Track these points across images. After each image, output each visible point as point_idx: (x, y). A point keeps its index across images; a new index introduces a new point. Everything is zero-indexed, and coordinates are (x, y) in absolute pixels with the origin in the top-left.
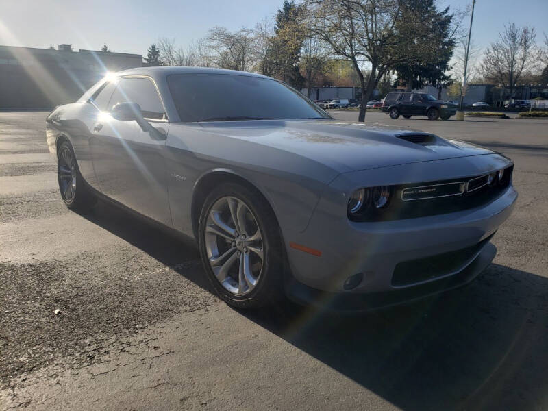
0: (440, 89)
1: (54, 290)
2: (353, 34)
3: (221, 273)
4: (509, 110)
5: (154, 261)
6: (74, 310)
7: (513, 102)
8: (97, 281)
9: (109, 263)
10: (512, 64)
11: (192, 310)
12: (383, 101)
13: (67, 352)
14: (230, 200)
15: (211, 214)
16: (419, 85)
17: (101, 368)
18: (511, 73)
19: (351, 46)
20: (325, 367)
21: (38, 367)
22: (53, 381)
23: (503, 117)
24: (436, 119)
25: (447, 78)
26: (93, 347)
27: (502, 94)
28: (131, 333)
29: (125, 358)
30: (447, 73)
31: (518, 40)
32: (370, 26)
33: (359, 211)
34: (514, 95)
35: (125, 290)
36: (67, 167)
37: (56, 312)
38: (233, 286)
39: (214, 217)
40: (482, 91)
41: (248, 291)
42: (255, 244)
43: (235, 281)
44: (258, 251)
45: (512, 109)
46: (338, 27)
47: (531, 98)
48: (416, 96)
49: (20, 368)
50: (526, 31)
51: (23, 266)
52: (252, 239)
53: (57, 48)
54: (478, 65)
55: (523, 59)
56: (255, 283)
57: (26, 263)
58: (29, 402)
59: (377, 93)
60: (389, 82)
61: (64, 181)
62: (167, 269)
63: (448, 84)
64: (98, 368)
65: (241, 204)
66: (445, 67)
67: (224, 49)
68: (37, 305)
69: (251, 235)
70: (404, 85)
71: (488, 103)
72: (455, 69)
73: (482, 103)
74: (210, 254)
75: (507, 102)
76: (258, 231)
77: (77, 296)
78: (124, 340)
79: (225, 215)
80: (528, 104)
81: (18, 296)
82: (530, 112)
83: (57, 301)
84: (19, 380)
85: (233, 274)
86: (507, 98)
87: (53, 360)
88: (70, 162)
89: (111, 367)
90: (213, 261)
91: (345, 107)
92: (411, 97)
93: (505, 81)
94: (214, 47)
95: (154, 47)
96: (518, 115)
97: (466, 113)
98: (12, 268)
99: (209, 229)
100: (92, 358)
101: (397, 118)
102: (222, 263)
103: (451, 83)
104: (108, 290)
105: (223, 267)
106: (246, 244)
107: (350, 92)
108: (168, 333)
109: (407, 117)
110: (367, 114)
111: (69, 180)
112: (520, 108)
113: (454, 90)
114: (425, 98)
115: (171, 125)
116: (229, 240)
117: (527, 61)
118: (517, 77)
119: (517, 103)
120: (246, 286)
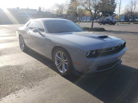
0: (113, 16)
1: (21, 72)
2: (90, 5)
3: (58, 68)
4: (130, 22)
5: (43, 64)
6: (26, 76)
7: (132, 19)
8: (31, 69)
9: (33, 65)
10: (132, 10)
11: (52, 76)
12: (98, 20)
13: (26, 86)
14: (60, 52)
15: (56, 55)
16: (107, 16)
17: (34, 89)
18: (131, 12)
19: (89, 7)
20: (81, 89)
21: (20, 89)
22: (24, 92)
23: (129, 24)
24: (111, 25)
25: (114, 14)
26: (31, 85)
27: (129, 18)
28: (39, 82)
29: (38, 87)
30: (114, 13)
31: (133, 4)
32: (94, 3)
33: (89, 55)
34: (132, 18)
35: (37, 72)
36: (21, 42)
37: (23, 77)
38: (61, 71)
39: (57, 55)
40: (124, 17)
41: (65, 72)
42: (66, 62)
43: (61, 69)
44: (67, 63)
45: (131, 22)
46: (86, 3)
47: (136, 18)
48: (106, 19)
49: (17, 89)
50: (135, 1)
51: (14, 66)
52: (65, 61)
53: (16, 8)
54: (123, 10)
55: (134, 9)
56: (66, 70)
57: (15, 65)
58: (19, 97)
59: (97, 18)
60: (100, 15)
61: (21, 45)
62: (46, 66)
63: (115, 15)
64: (33, 89)
65: (63, 53)
66: (114, 11)
67: (58, 8)
68: (18, 75)
69: (65, 60)
70: (103, 16)
71: (125, 20)
72: (117, 12)
73: (124, 20)
74: (56, 63)
75: (130, 20)
76: (67, 59)
77: (27, 73)
78: (38, 83)
79: (59, 55)
80: (136, 20)
81: (14, 73)
82: (136, 23)
83: (22, 74)
84: (16, 92)
85: (61, 68)
86: (130, 18)
87: (23, 88)
88: (22, 41)
89: (36, 89)
90: (57, 65)
91: (88, 22)
92: (105, 19)
93: (130, 14)
94: (55, 8)
95: (40, 7)
96: (133, 23)
97: (119, 23)
98: (12, 67)
99: (55, 58)
100: (31, 87)
101: (101, 25)
102: (58, 65)
103: (116, 15)
104: (33, 72)
105: (59, 67)
106: (64, 62)
107: (90, 18)
108: (47, 82)
109: (104, 24)
110: (94, 23)
111: (22, 45)
112: (134, 21)
113: (116, 17)
114: (109, 20)
115: (46, 34)
116: (60, 60)
117: (135, 9)
118: (133, 13)
119: (133, 20)
120: (64, 71)
